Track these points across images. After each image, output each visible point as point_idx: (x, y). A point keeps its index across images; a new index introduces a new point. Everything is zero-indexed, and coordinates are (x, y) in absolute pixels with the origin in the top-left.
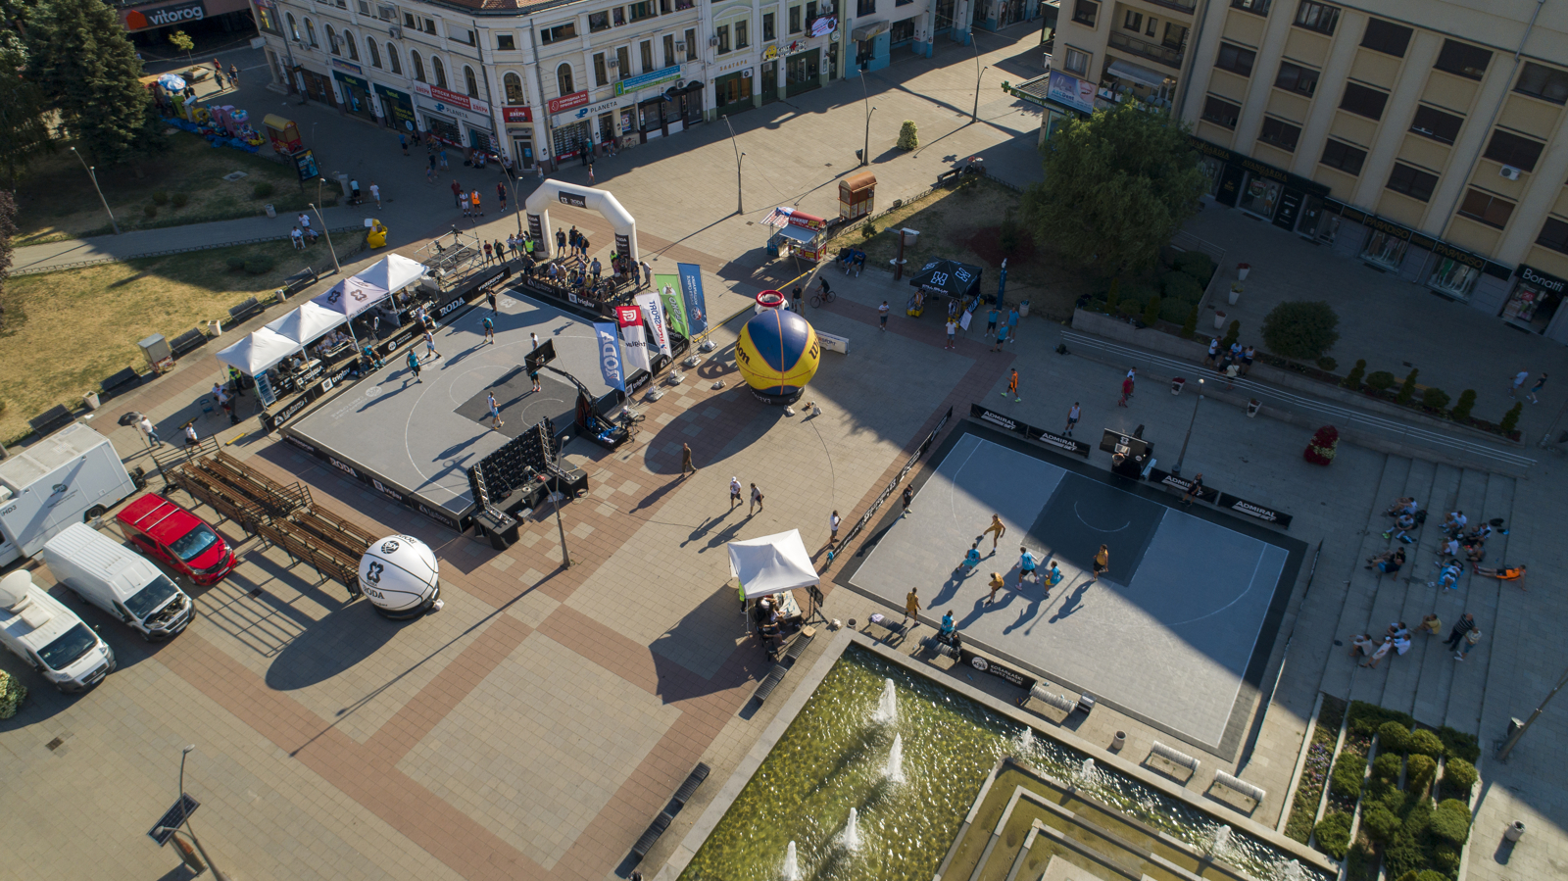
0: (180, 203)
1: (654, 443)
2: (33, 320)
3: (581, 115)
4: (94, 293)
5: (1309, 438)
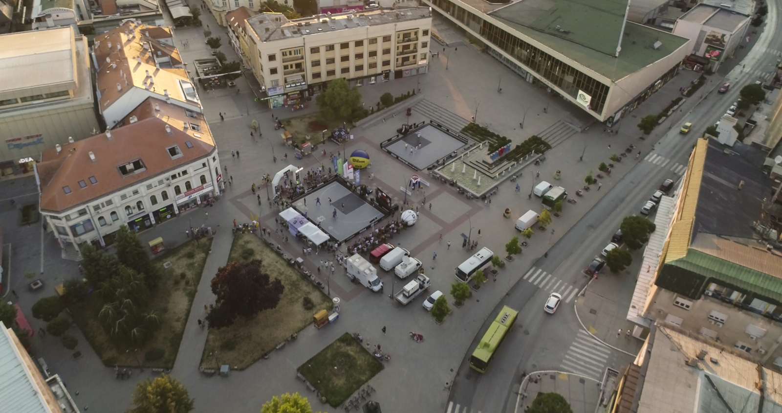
5: (406, 112)
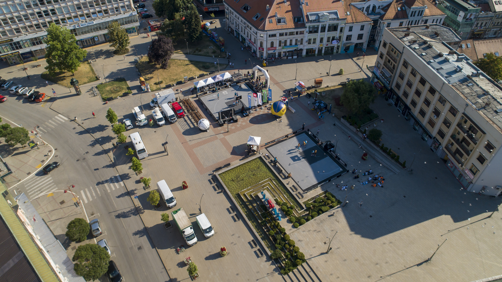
0: (200, 51)
1: (252, 118)
2: (171, 68)
3: (274, 51)
4: (181, 65)
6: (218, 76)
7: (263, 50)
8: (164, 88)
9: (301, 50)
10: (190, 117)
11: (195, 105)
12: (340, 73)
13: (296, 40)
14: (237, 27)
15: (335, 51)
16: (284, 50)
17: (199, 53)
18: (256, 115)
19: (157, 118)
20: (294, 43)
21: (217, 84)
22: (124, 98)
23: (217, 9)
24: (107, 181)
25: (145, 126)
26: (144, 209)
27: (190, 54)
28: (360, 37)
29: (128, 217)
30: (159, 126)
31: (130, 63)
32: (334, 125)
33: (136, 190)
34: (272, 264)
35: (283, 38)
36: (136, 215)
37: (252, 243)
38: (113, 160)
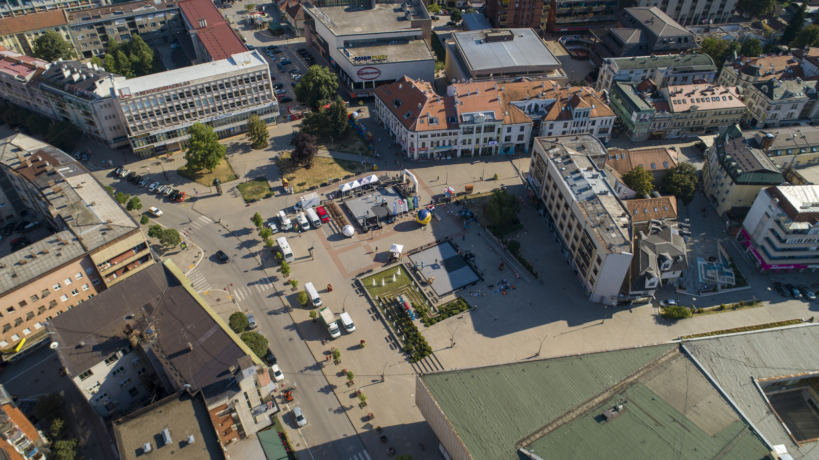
0: (346, 147)
1: (397, 225)
2: (315, 167)
3: (426, 152)
4: (325, 164)
6: (364, 179)
7: (414, 150)
8: (308, 190)
9: (456, 150)
10: (335, 222)
11: (340, 210)
12: (495, 178)
13: (450, 141)
14: (388, 122)
15: (493, 152)
16: (437, 151)
17: (345, 150)
18: (401, 222)
19: (302, 222)
20: (447, 144)
21: (363, 187)
22: (266, 200)
23: (367, 96)
24: (257, 283)
25: (290, 230)
26: (293, 308)
27: (335, 150)
28: (520, 137)
29: (278, 314)
30: (303, 231)
31: (270, 159)
32: (479, 235)
33: (284, 291)
34: (404, 355)
35: (435, 139)
36: (285, 313)
37: (388, 338)
38: (260, 263)
